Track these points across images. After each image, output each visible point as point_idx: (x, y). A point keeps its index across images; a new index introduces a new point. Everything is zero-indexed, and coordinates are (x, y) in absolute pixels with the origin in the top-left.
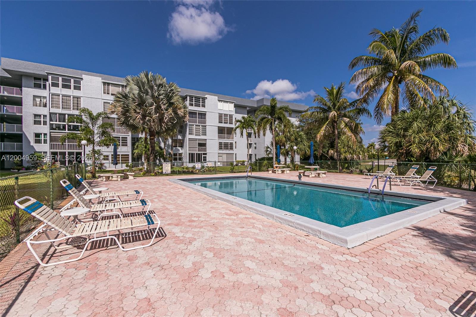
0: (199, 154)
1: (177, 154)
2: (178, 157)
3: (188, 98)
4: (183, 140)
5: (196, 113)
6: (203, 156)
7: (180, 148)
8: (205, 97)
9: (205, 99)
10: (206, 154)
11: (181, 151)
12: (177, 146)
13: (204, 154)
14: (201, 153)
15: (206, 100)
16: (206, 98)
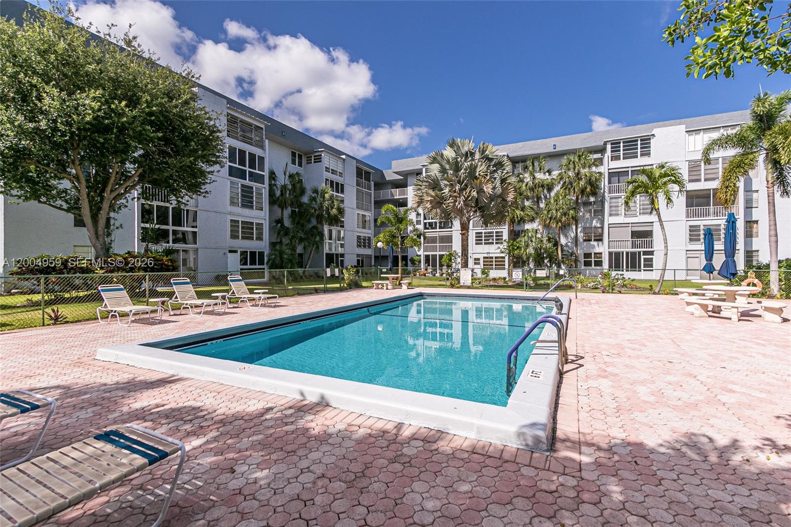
0: (633, 254)
1: (591, 254)
2: (593, 260)
3: (609, 147)
4: (602, 228)
5: (628, 171)
6: (642, 257)
7: (595, 243)
8: (648, 136)
9: (650, 139)
10: (652, 253)
11: (597, 250)
12: (591, 240)
13: (645, 253)
14: (639, 253)
15: (652, 141)
16: (653, 135)
